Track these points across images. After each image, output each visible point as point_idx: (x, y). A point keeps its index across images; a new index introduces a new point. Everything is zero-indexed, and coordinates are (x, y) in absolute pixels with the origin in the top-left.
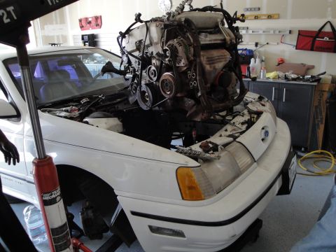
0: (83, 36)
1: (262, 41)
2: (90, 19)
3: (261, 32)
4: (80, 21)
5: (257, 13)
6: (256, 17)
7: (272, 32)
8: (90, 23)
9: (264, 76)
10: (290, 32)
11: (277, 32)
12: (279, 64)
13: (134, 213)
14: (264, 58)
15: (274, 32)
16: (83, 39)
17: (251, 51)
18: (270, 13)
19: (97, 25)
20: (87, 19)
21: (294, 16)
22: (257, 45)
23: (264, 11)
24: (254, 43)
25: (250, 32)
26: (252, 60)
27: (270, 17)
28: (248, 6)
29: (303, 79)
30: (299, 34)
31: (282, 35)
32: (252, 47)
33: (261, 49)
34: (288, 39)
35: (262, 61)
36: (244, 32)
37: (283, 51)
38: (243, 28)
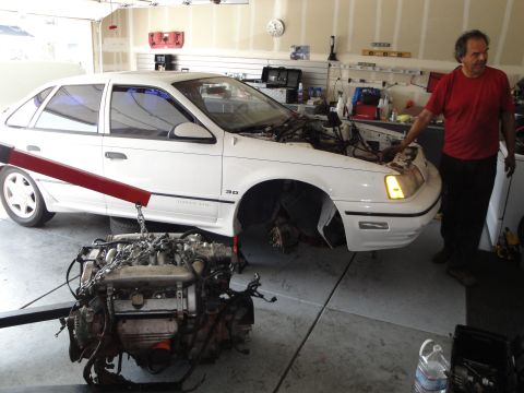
0: (156, 56)
1: (391, 79)
2: (166, 35)
3: (390, 71)
4: (152, 35)
5: (386, 49)
6: (385, 54)
7: (402, 72)
8: (166, 39)
9: (395, 118)
10: (421, 73)
11: (407, 72)
12: (408, 107)
13: (348, 213)
14: (391, 99)
15: (404, 71)
16: (156, 60)
17: (378, 91)
18: (400, 51)
19: (178, 44)
20: (161, 34)
21: (426, 57)
22: (384, 84)
23: (394, 48)
24: (382, 82)
25: (377, 69)
26: (381, 100)
27: (400, 55)
28: (377, 41)
29: (435, 124)
30: (431, 76)
31: (412, 76)
32: (378, 86)
33: (389, 89)
34: (418, 80)
35: (389, 102)
36: (370, 68)
37: (413, 93)
38: (370, 65)
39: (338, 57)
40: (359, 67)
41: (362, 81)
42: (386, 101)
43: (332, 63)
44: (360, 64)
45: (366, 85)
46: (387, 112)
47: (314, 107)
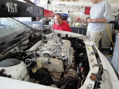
1: (71, 10)
3: (70, 7)
6: (68, 0)
7: (75, 7)
10: (82, 7)
11: (77, 7)
12: (78, 20)
14: (72, 17)
15: (76, 7)
17: (67, 14)
21: (83, 1)
22: (69, 12)
24: (68, 11)
25: (66, 6)
26: (68, 18)
27: (74, 0)
30: (86, 8)
31: (79, 8)
32: (66, 12)
33: (71, 14)
34: (81, 10)
35: (71, 19)
36: (63, 6)
37: (79, 15)
38: (63, 5)
39: (51, 2)
40: (59, 6)
41: (61, 11)
42: (70, 18)
43: (49, 5)
44: (59, 5)
45: (62, 13)
46: (70, 22)
47: (43, 22)
